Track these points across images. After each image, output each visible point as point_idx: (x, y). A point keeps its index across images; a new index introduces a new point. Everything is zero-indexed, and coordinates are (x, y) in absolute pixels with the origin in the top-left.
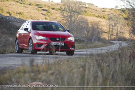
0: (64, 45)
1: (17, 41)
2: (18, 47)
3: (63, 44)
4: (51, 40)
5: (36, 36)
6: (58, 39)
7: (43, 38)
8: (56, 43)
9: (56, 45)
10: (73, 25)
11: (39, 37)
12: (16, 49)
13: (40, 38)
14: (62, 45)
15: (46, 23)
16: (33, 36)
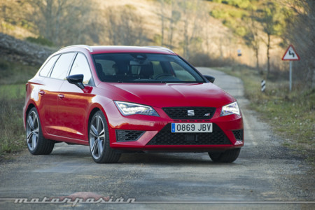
0: (211, 131)
1: (32, 115)
2: (40, 133)
3: (208, 128)
4: (169, 115)
5: (117, 102)
6: (191, 112)
7: (142, 109)
8: (186, 124)
9: (186, 131)
10: (55, 20)
11: (128, 106)
12: (31, 142)
13: (132, 109)
14: (207, 131)
15: (139, 57)
16: (107, 104)
